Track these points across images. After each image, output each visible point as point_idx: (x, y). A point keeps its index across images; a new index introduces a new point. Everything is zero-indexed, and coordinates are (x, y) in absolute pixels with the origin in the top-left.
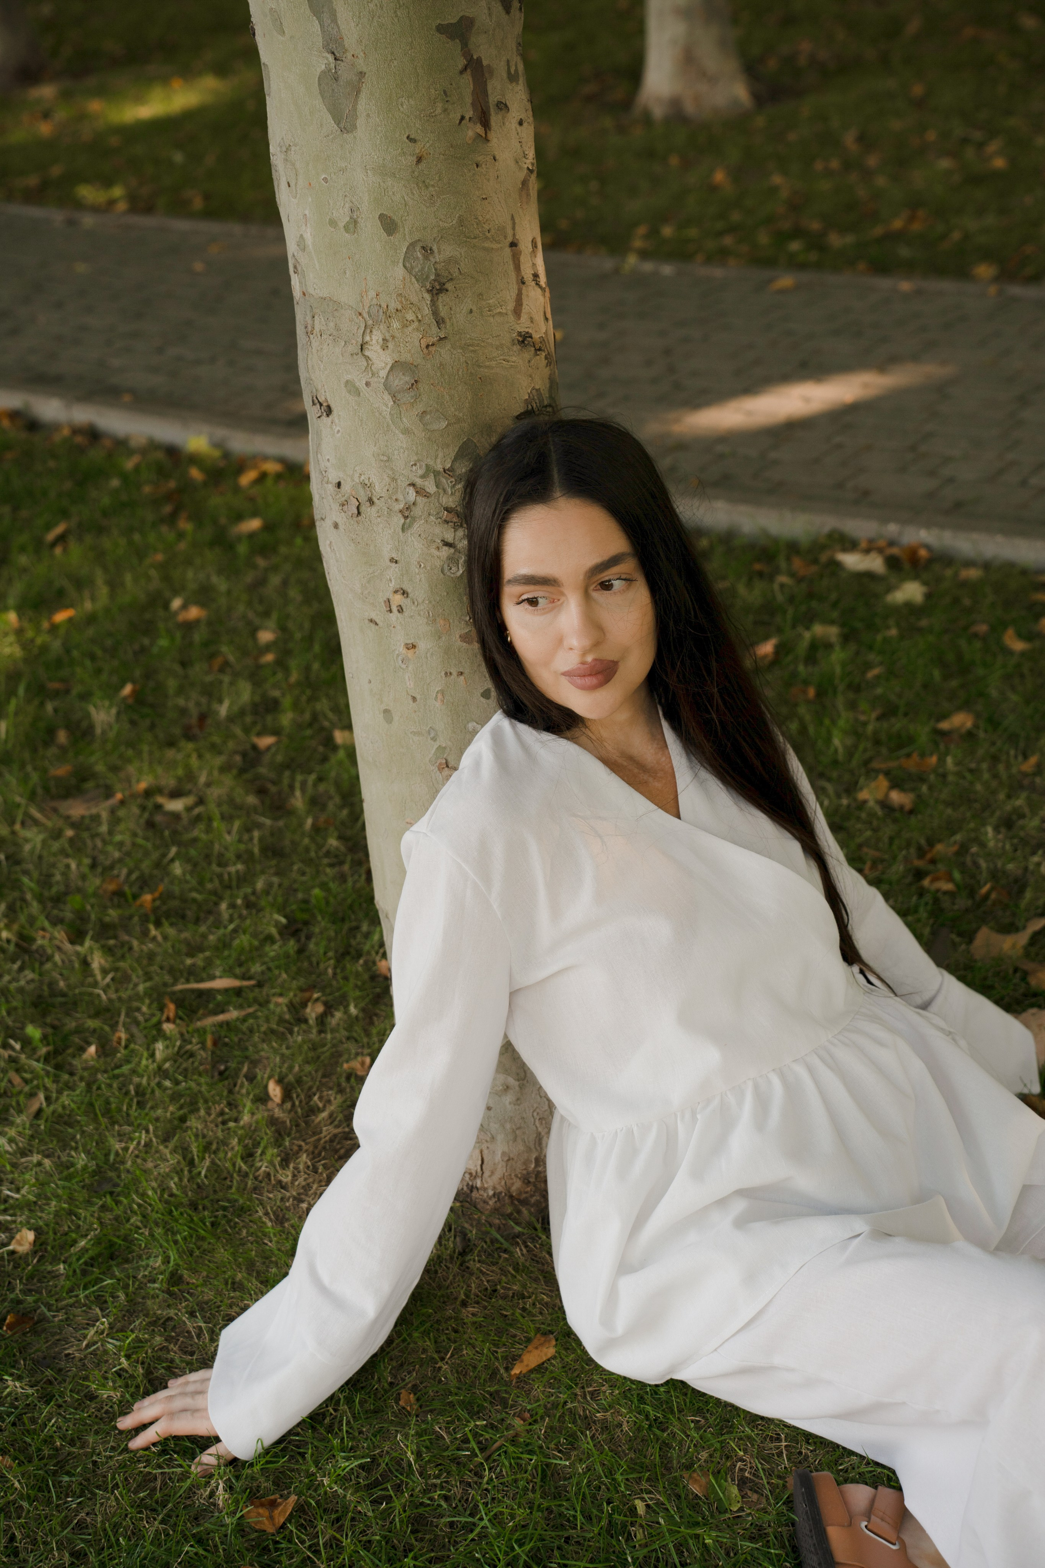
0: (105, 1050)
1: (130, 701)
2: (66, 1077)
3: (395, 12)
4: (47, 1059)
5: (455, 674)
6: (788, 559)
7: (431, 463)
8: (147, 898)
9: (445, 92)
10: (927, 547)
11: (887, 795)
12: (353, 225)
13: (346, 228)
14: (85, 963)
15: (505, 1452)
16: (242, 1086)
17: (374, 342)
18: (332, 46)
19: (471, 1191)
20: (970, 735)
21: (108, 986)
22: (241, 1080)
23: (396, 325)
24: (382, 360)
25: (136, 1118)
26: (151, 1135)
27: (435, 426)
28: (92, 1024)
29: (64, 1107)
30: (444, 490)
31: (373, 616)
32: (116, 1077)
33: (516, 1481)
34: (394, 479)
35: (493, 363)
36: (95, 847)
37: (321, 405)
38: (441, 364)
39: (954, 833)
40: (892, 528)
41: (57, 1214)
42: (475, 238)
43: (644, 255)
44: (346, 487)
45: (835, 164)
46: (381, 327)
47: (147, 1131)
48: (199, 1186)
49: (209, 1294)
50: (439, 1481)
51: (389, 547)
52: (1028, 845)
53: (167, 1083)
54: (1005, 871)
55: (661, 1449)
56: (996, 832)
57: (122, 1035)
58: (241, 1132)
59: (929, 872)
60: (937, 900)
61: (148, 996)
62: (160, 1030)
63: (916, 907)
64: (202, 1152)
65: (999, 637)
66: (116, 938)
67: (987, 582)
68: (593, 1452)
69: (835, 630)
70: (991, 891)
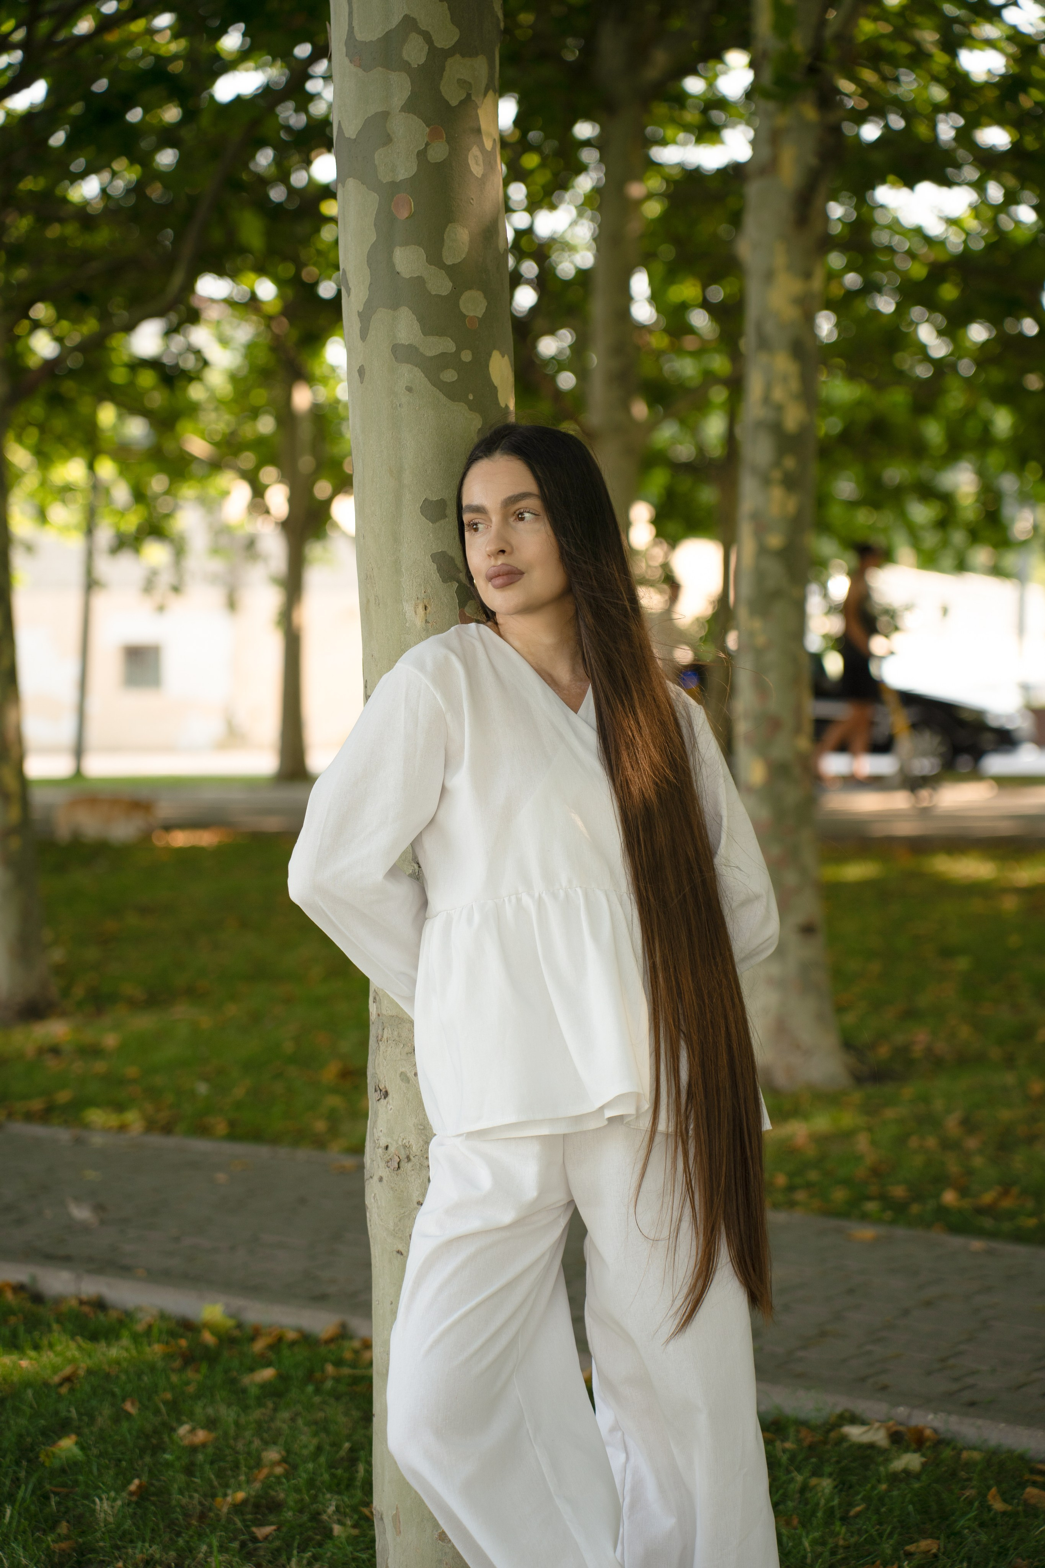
1: (136, 1495)
6: (797, 1431)
10: (935, 1431)
20: (932, 1558)
37: (381, 1091)
40: (902, 1411)
44: (392, 1149)
45: (931, 1142)
51: (418, 1193)
65: (983, 1497)
67: (985, 1462)
69: (829, 1483)
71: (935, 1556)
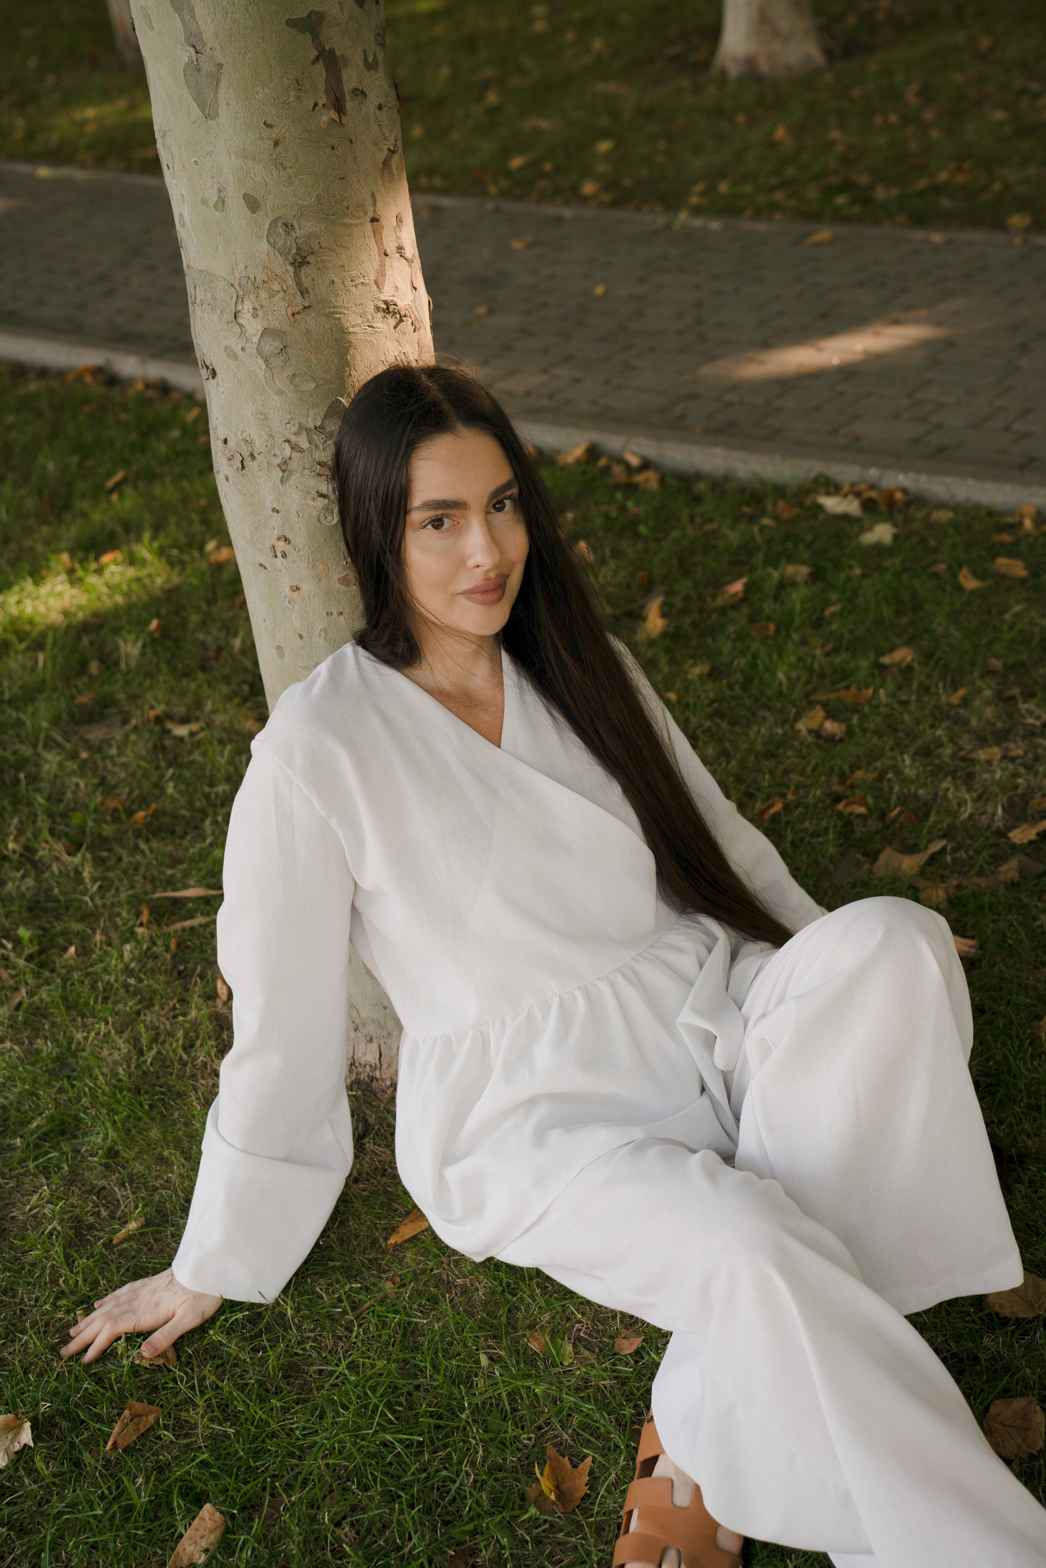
0: (84, 951)
1: (157, 635)
2: (47, 973)
3: (247, 9)
4: (29, 958)
5: (335, 614)
6: (775, 503)
7: (303, 421)
8: (141, 814)
9: (297, 81)
10: (904, 491)
11: (821, 725)
12: (221, 203)
13: (216, 207)
14: (78, 873)
15: (373, 1311)
16: (195, 984)
17: (246, 310)
18: (193, 40)
19: (372, 1081)
20: (907, 671)
21: (95, 893)
22: (196, 979)
23: (263, 295)
24: (253, 327)
25: (100, 1011)
26: (110, 1027)
27: (305, 388)
28: (76, 927)
29: (41, 1000)
30: (317, 446)
31: (262, 561)
32: (88, 974)
33: (380, 1336)
34: (271, 436)
35: (357, 330)
36: (105, 768)
37: (207, 368)
38: (307, 331)
39: (875, 761)
40: (873, 473)
42: (334, 215)
43: (697, 211)
44: (231, 443)
45: (893, 118)
46: (251, 297)
47: (107, 1023)
48: (144, 1073)
49: (138, 1167)
50: (312, 1335)
51: (271, 498)
52: (940, 772)
53: (132, 981)
54: (916, 796)
55: (509, 1311)
56: (913, 760)
57: (98, 937)
58: (187, 1025)
59: (846, 797)
60: (847, 823)
61: (129, 903)
62: (133, 933)
63: (826, 829)
64: (151, 1042)
65: (955, 576)
66: (110, 850)
67: (954, 524)
68: (450, 1312)
69: (804, 570)
70: (899, 815)
71: (910, 668)
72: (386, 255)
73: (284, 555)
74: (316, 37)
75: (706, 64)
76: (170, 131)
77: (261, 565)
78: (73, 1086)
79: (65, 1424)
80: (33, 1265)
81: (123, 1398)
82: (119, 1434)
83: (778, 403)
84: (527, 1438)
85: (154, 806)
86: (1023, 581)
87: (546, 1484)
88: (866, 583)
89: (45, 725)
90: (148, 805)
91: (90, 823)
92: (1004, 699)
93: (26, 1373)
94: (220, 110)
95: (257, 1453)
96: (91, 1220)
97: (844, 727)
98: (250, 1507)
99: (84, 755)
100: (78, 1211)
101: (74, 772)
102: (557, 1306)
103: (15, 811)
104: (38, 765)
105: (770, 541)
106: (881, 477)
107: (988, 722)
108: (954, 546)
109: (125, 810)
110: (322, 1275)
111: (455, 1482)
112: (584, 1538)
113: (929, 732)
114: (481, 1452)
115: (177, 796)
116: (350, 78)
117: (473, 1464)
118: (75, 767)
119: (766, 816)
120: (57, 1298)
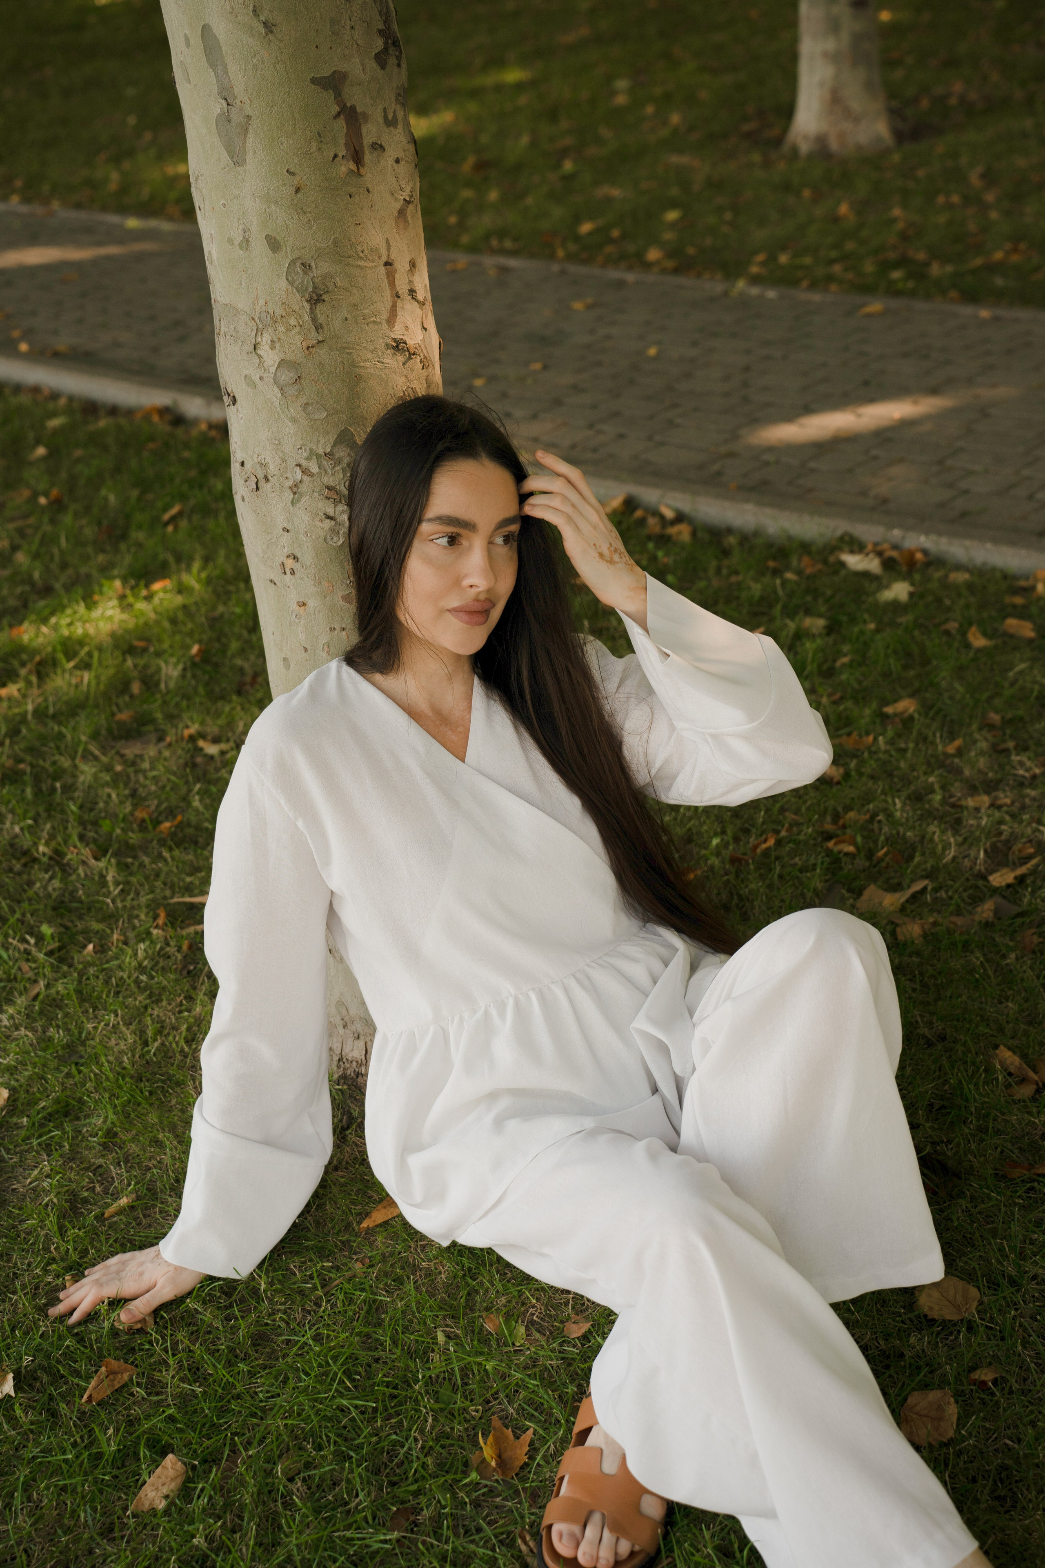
0: (101, 949)
1: (197, 659)
2: (65, 968)
3: (275, 66)
4: (50, 954)
5: (338, 629)
6: (800, 560)
7: (314, 447)
8: (167, 825)
9: (319, 134)
10: (925, 552)
12: (246, 243)
13: (241, 246)
14: (103, 877)
15: (341, 1289)
16: (203, 983)
17: (264, 342)
18: (225, 93)
19: (357, 1077)
20: (908, 721)
21: (116, 896)
23: (281, 329)
24: (271, 358)
25: (111, 1004)
26: (119, 1019)
27: (316, 416)
28: (96, 926)
29: (58, 992)
30: (326, 471)
31: (272, 577)
32: (103, 970)
33: (346, 1312)
34: (284, 460)
35: (367, 364)
36: (137, 781)
37: (229, 395)
38: (320, 364)
39: (868, 803)
40: (897, 533)
41: (30, 1078)
42: (349, 257)
43: (755, 280)
44: (248, 465)
45: (955, 199)
46: (270, 330)
47: (117, 1015)
48: (148, 1063)
49: (134, 1148)
50: (283, 1307)
51: (282, 518)
52: (929, 815)
53: (144, 978)
54: (904, 837)
55: (469, 1294)
56: (904, 804)
57: (115, 937)
58: (192, 1020)
59: (837, 836)
60: (835, 861)
61: (148, 906)
62: (149, 933)
63: (815, 865)
64: (155, 1035)
65: (964, 634)
66: (135, 857)
67: (970, 587)
68: (413, 1292)
69: (821, 622)
70: (886, 855)
71: (911, 718)
72: (398, 297)
73: (293, 572)
74: (338, 94)
75: (779, 141)
76: (202, 175)
77: (271, 581)
78: (80, 1072)
79: (45, 1378)
80: (29, 1233)
81: (101, 1357)
82: (95, 1388)
83: (812, 464)
84: (475, 1410)
85: (179, 818)
86: (1031, 641)
87: (488, 1452)
88: (878, 637)
89: (84, 738)
90: (175, 817)
91: (118, 831)
92: (998, 751)
93: (13, 1330)
94: (247, 157)
95: (222, 1411)
96: (86, 1194)
97: (841, 770)
98: (211, 1460)
99: (119, 768)
100: (74, 1185)
101: (107, 784)
102: (514, 1290)
103: (49, 817)
104: (75, 776)
105: (791, 595)
106: (903, 538)
107: (980, 771)
108: (967, 606)
109: (151, 821)
110: (297, 1253)
111: (403, 1446)
112: (520, 1503)
113: (923, 778)
114: (430, 1420)
115: (201, 808)
116: (370, 133)
117: (422, 1431)
118: (108, 778)
119: (759, 851)
120: (48, 1264)
